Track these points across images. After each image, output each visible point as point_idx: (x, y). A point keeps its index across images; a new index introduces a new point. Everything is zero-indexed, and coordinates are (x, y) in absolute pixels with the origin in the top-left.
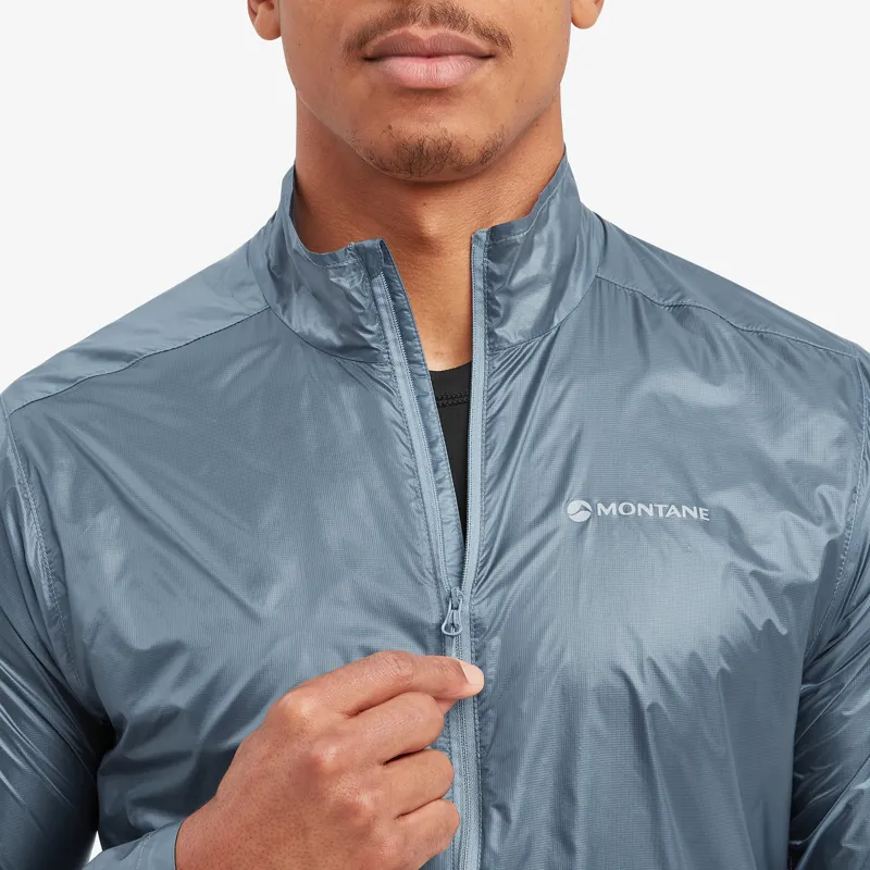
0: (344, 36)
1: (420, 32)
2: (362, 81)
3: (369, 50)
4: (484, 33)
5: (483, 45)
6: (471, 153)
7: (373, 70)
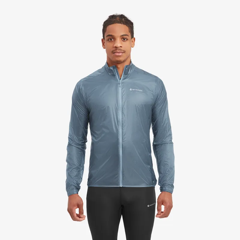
0: (111, 51)
1: (118, 51)
2: (113, 55)
3: (113, 52)
4: (123, 51)
5: (123, 52)
6: (122, 61)
7: (114, 54)
